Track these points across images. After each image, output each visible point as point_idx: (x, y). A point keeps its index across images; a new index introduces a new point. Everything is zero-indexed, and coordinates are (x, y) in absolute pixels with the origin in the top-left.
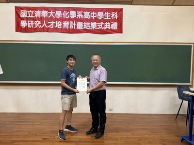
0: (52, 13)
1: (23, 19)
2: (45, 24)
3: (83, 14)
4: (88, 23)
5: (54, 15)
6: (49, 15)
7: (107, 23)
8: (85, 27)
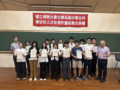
0: (52, 16)
1: (37, 19)
2: (48, 22)
3: (68, 17)
4: (70, 22)
5: (53, 17)
6: (50, 17)
7: (80, 22)
8: (69, 24)
